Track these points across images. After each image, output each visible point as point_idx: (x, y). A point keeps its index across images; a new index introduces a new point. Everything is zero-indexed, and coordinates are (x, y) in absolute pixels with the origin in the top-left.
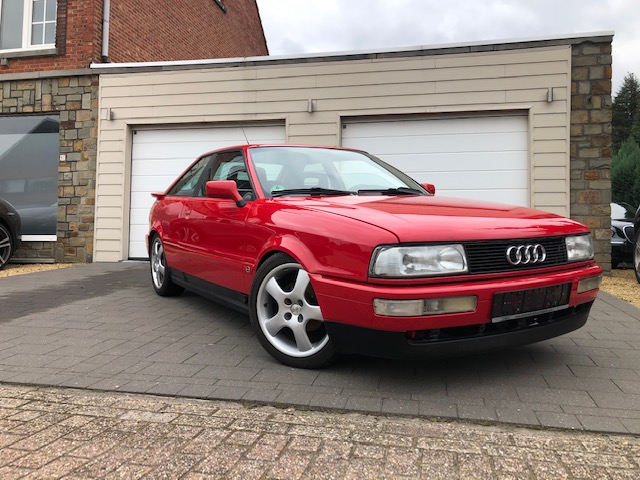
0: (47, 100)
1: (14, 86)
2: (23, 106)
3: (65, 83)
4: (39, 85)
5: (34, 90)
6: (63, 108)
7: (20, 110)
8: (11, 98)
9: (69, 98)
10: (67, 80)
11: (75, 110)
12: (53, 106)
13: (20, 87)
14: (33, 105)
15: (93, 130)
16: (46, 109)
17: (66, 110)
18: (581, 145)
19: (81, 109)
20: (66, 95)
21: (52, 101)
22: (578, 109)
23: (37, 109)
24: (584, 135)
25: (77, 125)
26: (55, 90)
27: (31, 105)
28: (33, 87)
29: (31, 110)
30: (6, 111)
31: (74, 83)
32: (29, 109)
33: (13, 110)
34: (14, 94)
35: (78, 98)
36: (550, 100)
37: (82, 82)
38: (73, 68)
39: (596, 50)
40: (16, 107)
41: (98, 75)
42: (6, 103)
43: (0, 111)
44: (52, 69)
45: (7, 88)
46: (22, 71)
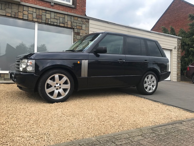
0: (69, 23)
1: (56, 14)
2: (60, 23)
3: (76, 19)
4: (66, 17)
5: (64, 18)
6: (76, 27)
7: (58, 24)
8: (54, 18)
9: (78, 24)
10: (77, 18)
11: (80, 29)
12: (71, 26)
13: (58, 15)
14: (64, 24)
16: (69, 26)
17: (77, 28)
19: (82, 29)
20: (77, 23)
21: (71, 24)
22: (178, 51)
23: (66, 26)
24: (178, 56)
25: (81, 34)
26: (73, 20)
27: (63, 23)
28: (64, 17)
29: (63, 26)
30: (52, 23)
31: (79, 19)
32: (62, 25)
33: (55, 24)
34: (56, 17)
35: (81, 25)
37: (82, 20)
38: (79, 14)
40: (57, 23)
41: (89, 19)
42: (52, 20)
43: (49, 23)
44: (71, 12)
45: (53, 14)
46: (59, 10)
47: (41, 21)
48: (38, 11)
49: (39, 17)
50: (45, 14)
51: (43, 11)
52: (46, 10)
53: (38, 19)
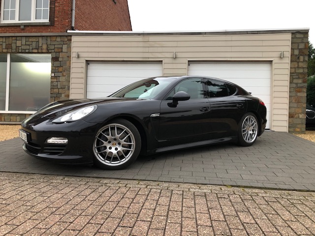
0: (45, 47)
1: (27, 39)
2: (32, 49)
3: (54, 39)
4: (40, 39)
5: (38, 41)
6: (53, 51)
7: (31, 51)
8: (26, 45)
9: (56, 46)
10: (55, 37)
11: (59, 52)
12: (47, 49)
13: (30, 40)
14: (38, 49)
15: (68, 62)
16: (44, 51)
17: (55, 52)
18: (294, 77)
19: (62, 52)
20: (54, 45)
21: (47, 47)
22: (293, 61)
23: (40, 51)
24: (296, 73)
25: (60, 59)
26: (49, 42)
28: (37, 40)
30: (23, 51)
31: (59, 39)
32: (36, 51)
33: (27, 51)
34: (27, 43)
35: (60, 46)
36: (282, 57)
37: (62, 39)
38: (58, 32)
39: (302, 36)
40: (29, 49)
41: (71, 36)
42: (24, 47)
43: (20, 51)
44: (47, 32)
45: (24, 40)
46: (32, 32)
47: (10, 51)
48: (7, 40)
49: (9, 47)
50: (15, 41)
51: (13, 38)
52: (17, 37)
53: (7, 49)
